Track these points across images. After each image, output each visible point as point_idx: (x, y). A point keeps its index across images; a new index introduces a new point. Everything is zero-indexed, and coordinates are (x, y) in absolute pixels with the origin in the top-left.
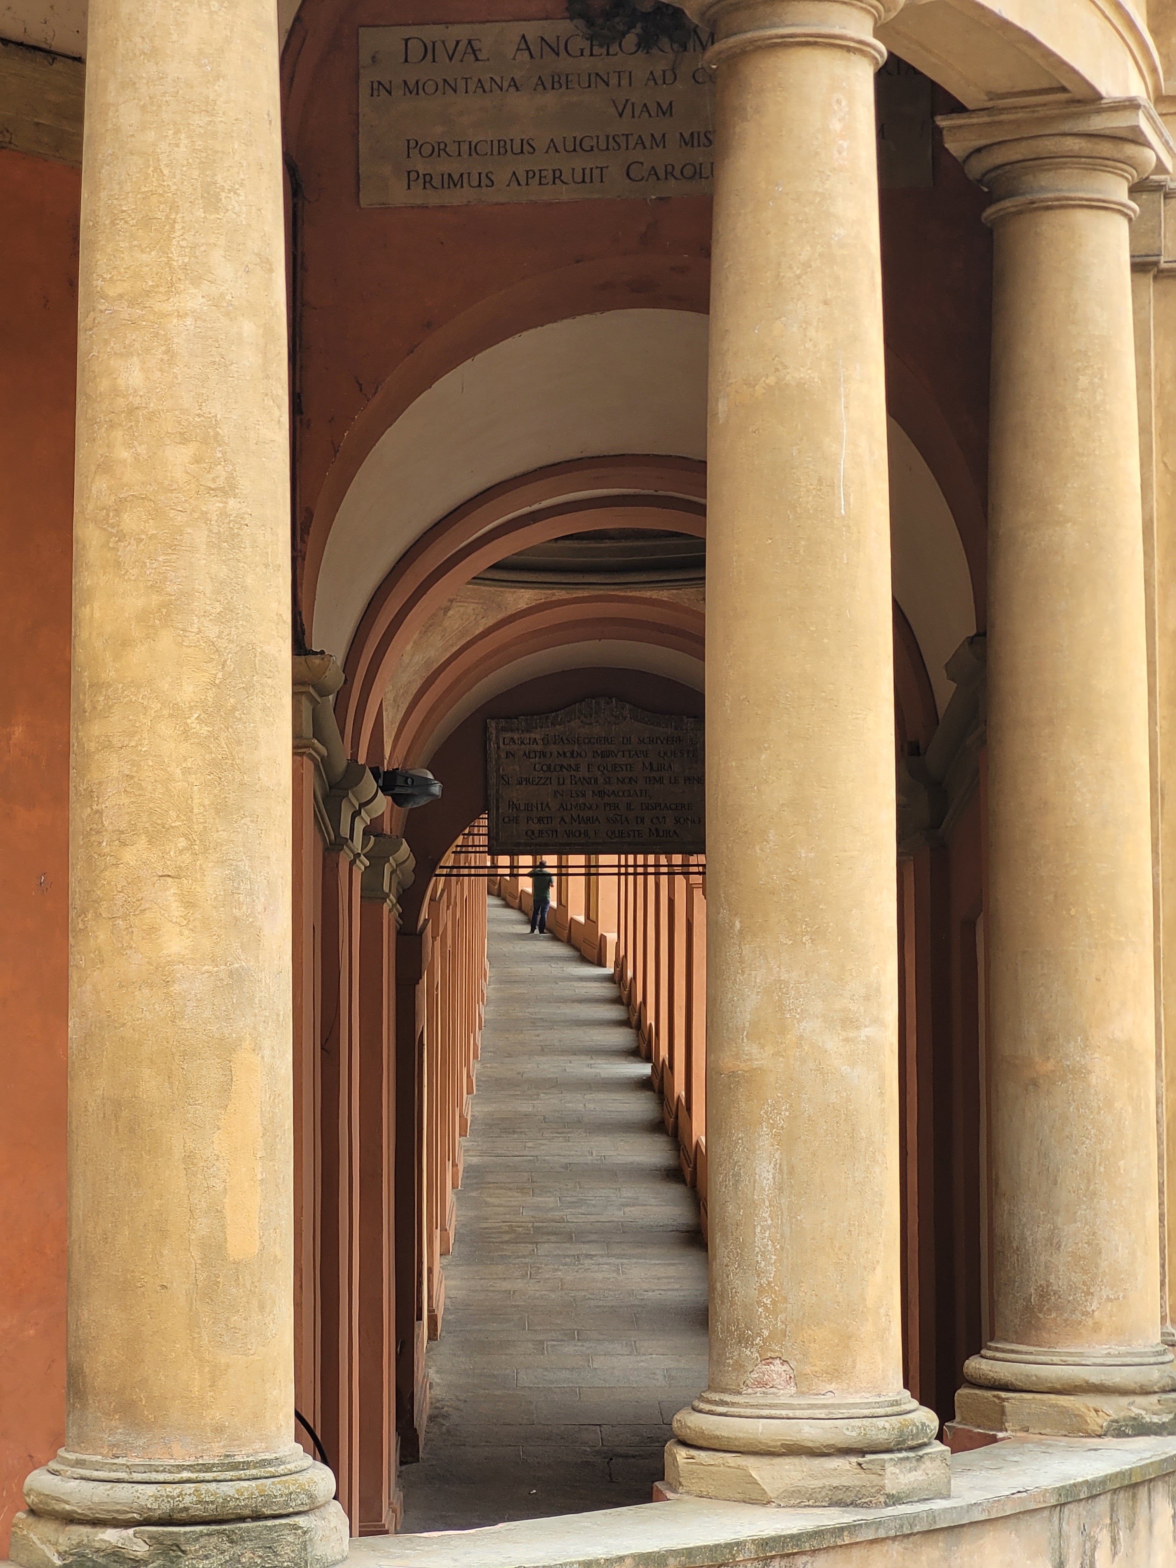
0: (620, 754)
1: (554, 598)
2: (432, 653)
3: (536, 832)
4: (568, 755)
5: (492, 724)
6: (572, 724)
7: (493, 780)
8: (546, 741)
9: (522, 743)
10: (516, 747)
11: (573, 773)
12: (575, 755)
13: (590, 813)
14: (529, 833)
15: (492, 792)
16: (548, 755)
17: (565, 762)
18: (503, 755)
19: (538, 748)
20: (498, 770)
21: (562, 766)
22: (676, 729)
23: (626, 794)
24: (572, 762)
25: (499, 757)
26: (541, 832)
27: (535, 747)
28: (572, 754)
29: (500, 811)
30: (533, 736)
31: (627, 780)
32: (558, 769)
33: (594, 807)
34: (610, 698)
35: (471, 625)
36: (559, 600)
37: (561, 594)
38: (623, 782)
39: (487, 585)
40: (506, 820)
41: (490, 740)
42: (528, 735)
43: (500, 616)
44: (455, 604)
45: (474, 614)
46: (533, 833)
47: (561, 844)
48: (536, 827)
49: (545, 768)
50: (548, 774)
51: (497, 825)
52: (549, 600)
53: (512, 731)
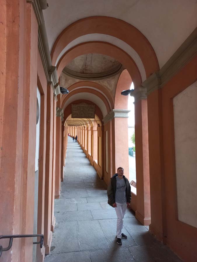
0: (85, 108)
6: (80, 105)
7: (72, 110)
13: (82, 114)
16: (78, 108)
17: (80, 109)
22: (91, 106)
25: (73, 108)
29: (73, 113)
30: (76, 106)
31: (86, 111)
34: (84, 102)
35: (71, 83)
39: (73, 78)
41: (72, 106)
44: (69, 80)
47: (79, 117)
48: (76, 115)
50: (78, 110)
51: (72, 115)
52: (81, 81)
53: (74, 105)
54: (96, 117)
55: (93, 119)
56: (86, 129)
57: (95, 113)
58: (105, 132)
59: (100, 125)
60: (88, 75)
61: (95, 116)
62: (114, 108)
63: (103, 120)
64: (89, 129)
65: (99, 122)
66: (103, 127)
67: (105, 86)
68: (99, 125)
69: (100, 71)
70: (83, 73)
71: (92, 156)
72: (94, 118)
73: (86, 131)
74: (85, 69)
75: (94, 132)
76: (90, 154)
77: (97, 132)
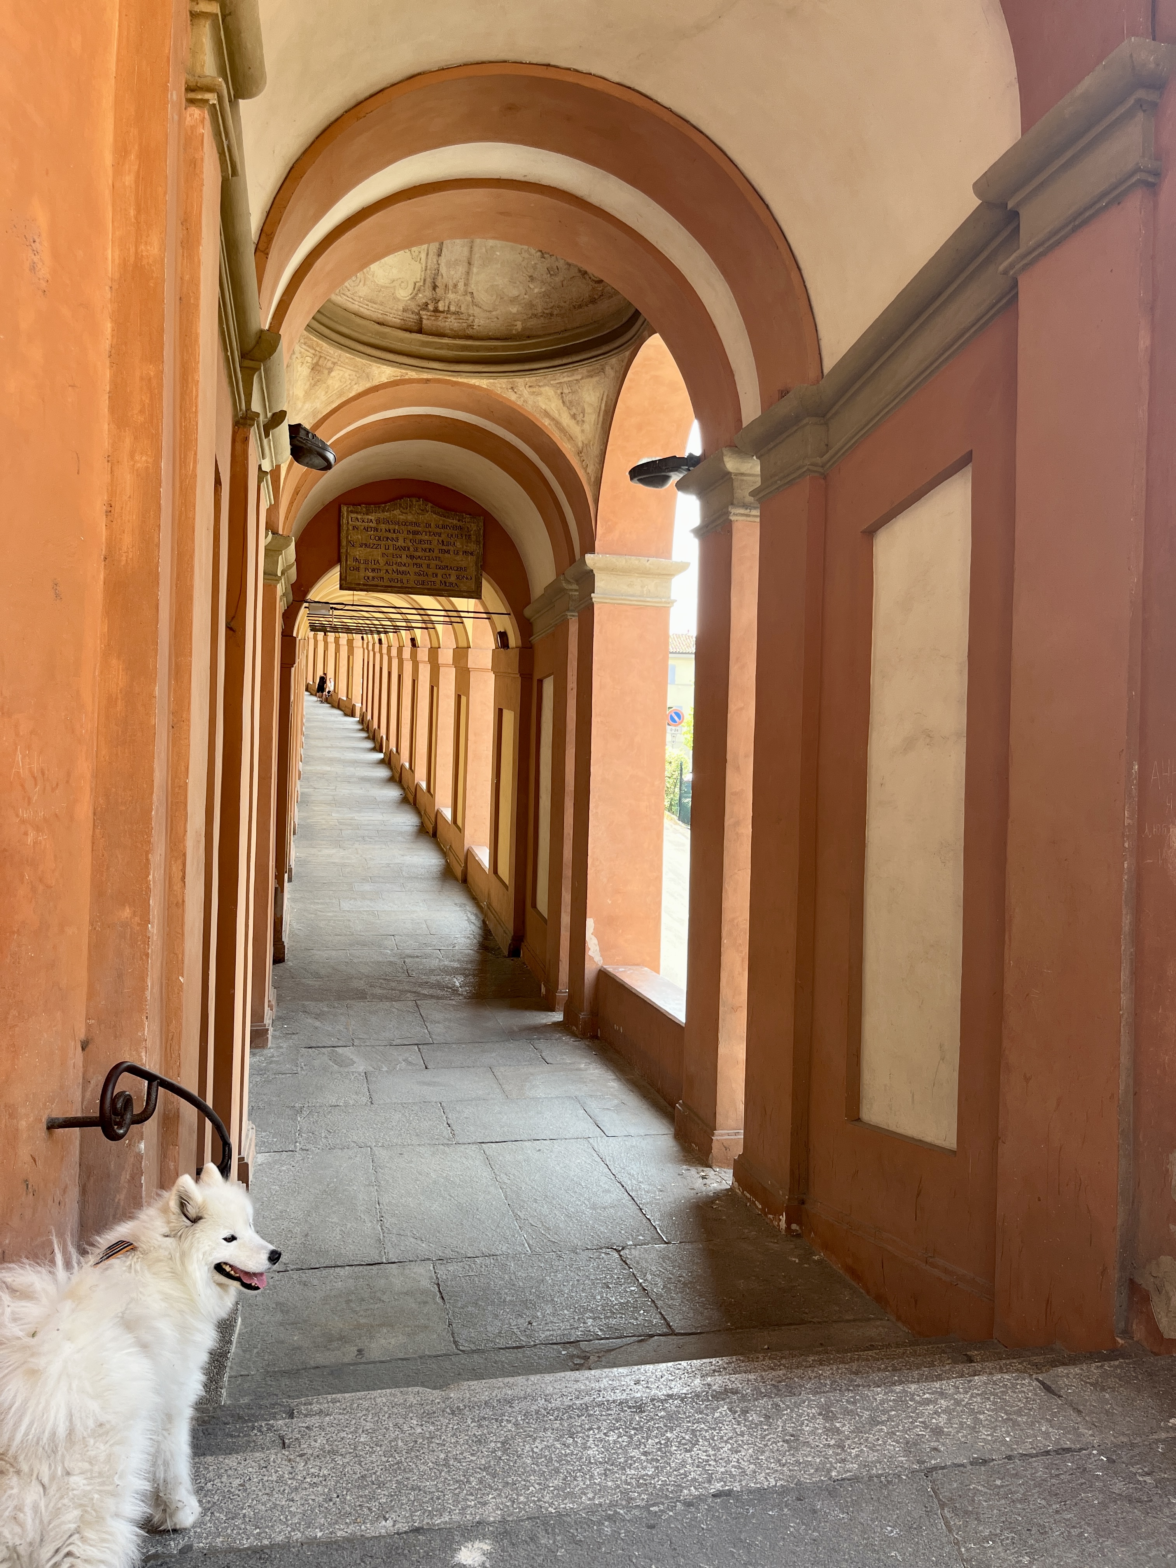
0: (424, 533)
1: (407, 377)
2: (318, 405)
3: (370, 578)
4: (392, 531)
5: (344, 509)
6: (395, 512)
7: (344, 543)
8: (378, 521)
9: (363, 521)
10: (359, 524)
11: (394, 543)
12: (396, 531)
13: (404, 568)
14: (366, 578)
15: (343, 550)
16: (379, 531)
17: (390, 535)
18: (351, 528)
19: (373, 525)
20: (347, 537)
21: (387, 538)
22: (459, 521)
23: (427, 558)
24: (394, 536)
25: (348, 529)
26: (373, 578)
27: (371, 524)
28: (394, 532)
29: (348, 563)
30: (370, 517)
31: (428, 550)
32: (385, 539)
33: (407, 565)
34: (419, 498)
35: (347, 388)
36: (410, 379)
37: (412, 374)
38: (425, 551)
39: (360, 357)
40: (352, 569)
41: (343, 518)
42: (367, 517)
43: (368, 385)
44: (337, 367)
45: (350, 379)
46: (368, 578)
47: (386, 586)
48: (371, 574)
49: (377, 538)
50: (379, 542)
51: (346, 571)
52: (403, 378)
53: (357, 513)
54: (487, 588)
55: (472, 601)
56: (423, 654)
57: (483, 566)
58: (540, 682)
59: (513, 641)
60: (445, 341)
61: (485, 583)
62: (592, 550)
63: (528, 612)
64: (446, 656)
65: (506, 624)
66: (527, 651)
67: (547, 414)
68: (502, 637)
69: (519, 326)
70: (420, 331)
71: (459, 822)
72: (476, 594)
73: (421, 666)
74: (431, 307)
75: (473, 677)
76: (448, 813)
77: (490, 679)
